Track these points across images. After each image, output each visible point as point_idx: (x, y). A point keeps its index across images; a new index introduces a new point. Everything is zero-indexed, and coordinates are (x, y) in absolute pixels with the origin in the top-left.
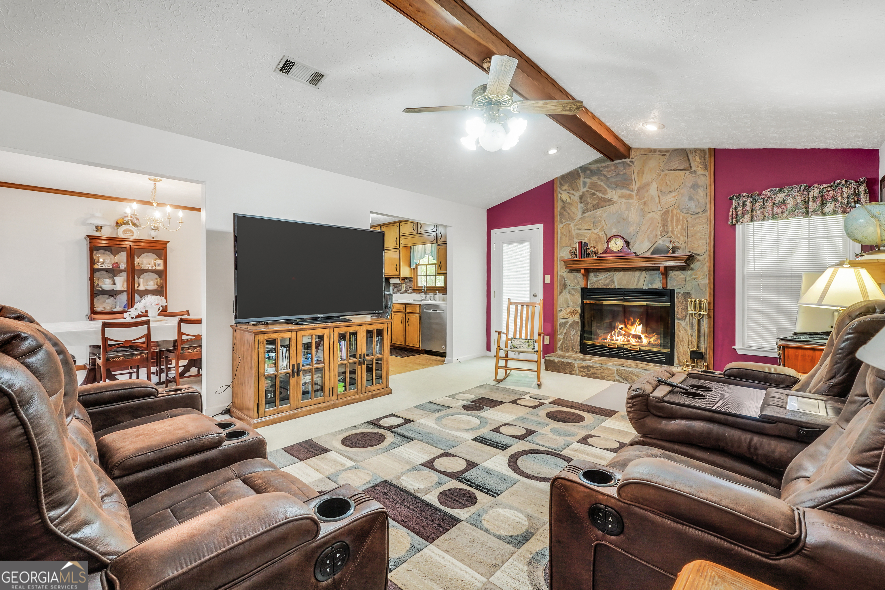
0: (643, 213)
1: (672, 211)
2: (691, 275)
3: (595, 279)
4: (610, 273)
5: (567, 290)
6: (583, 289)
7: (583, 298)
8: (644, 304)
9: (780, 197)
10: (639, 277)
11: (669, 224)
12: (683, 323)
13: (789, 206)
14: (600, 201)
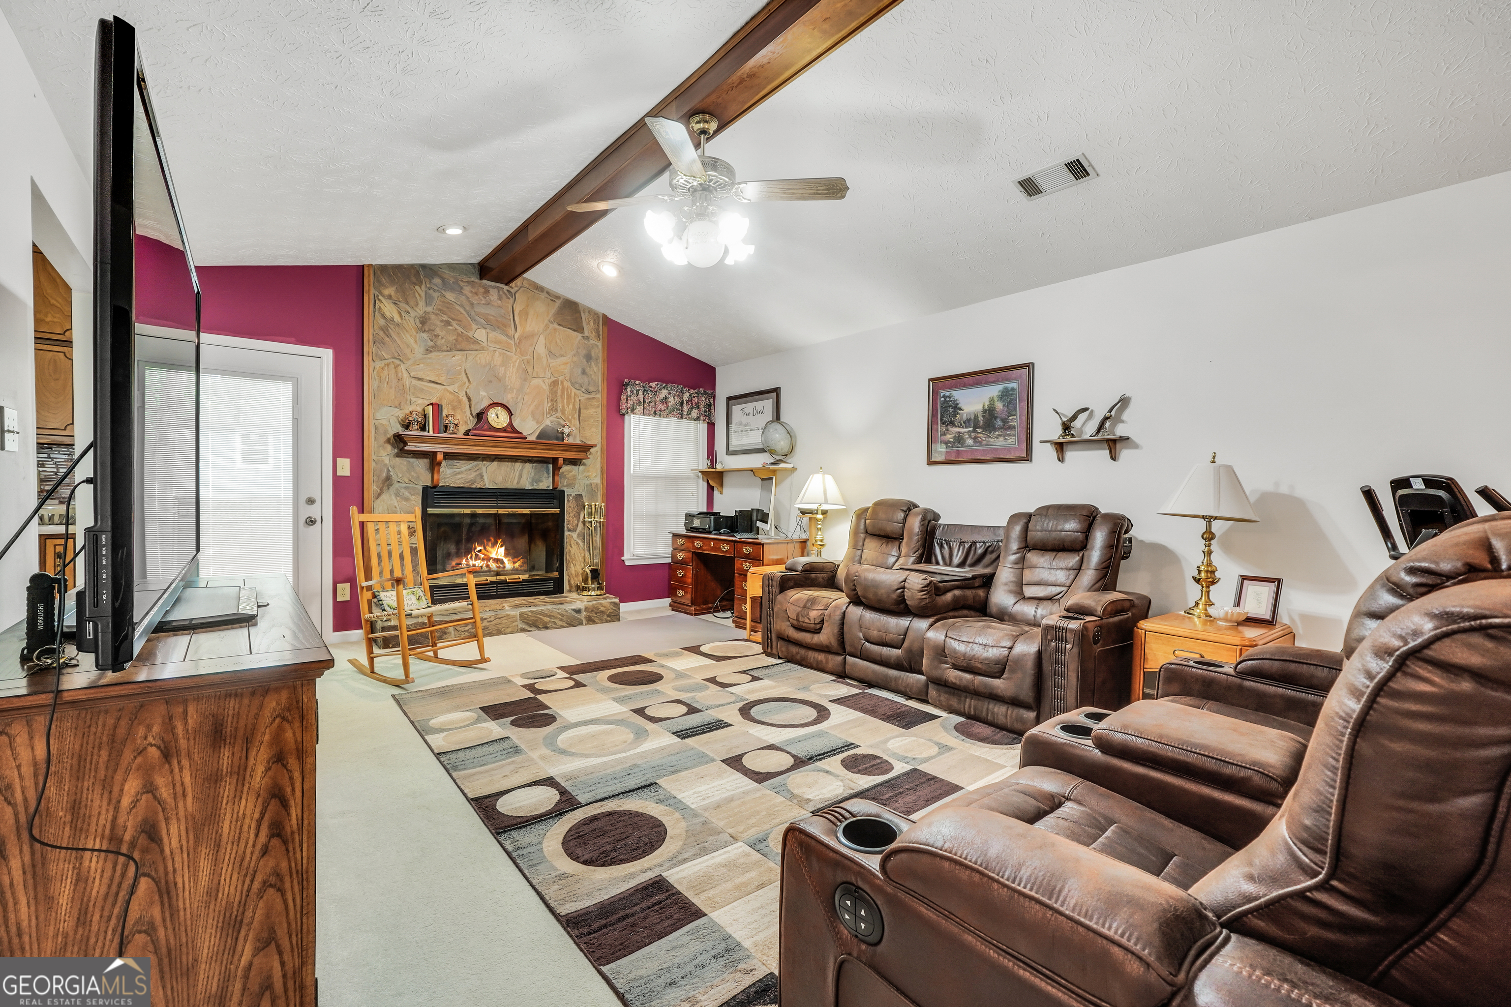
0: (526, 375)
1: (562, 383)
2: (584, 472)
3: (449, 471)
4: (475, 463)
5: (392, 490)
6: (425, 489)
7: (425, 505)
8: (527, 511)
9: (664, 392)
10: (522, 470)
11: (559, 400)
12: (575, 535)
13: (670, 404)
14: (460, 339)
